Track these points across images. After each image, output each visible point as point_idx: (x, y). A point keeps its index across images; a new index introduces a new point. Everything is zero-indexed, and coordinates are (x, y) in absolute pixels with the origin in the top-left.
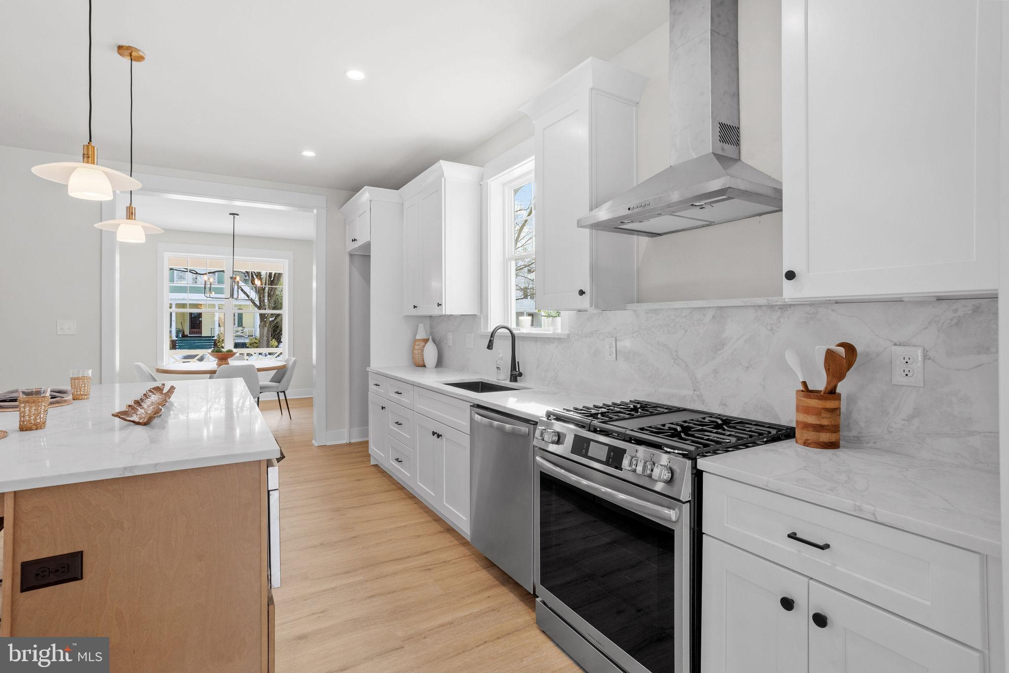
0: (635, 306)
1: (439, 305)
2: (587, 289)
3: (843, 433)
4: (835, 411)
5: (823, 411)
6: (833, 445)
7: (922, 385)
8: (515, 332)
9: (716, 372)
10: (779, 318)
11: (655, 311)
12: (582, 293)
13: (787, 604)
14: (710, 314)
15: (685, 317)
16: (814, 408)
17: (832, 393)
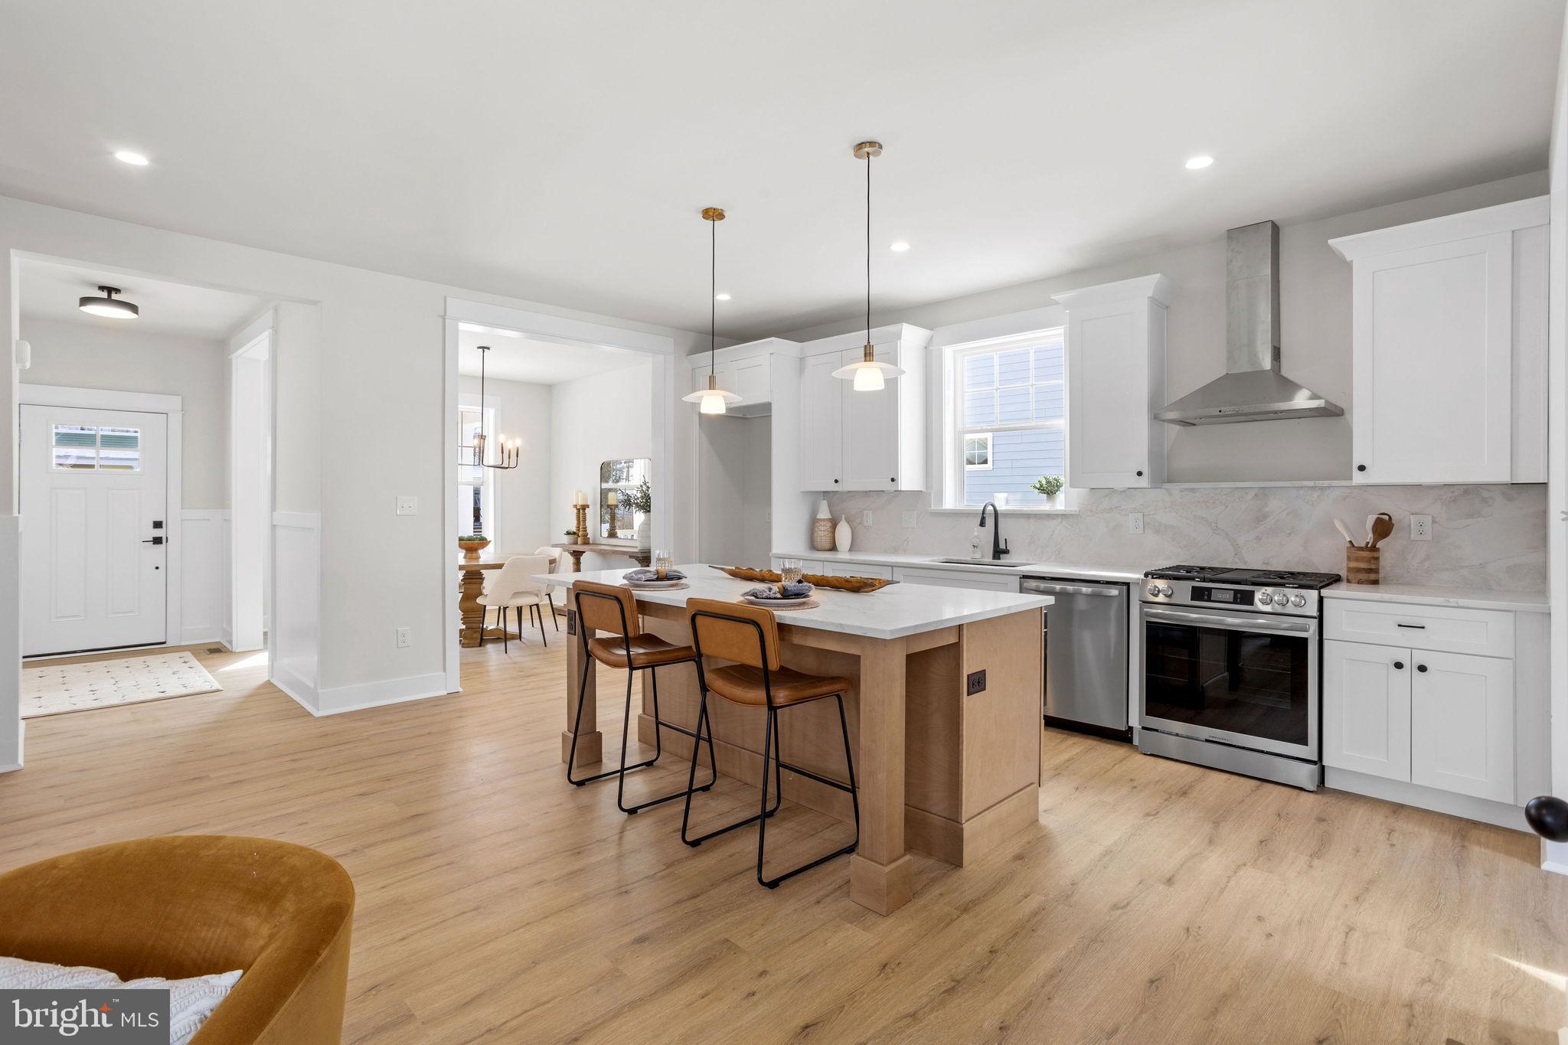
0: (1167, 485)
1: (893, 480)
2: (1145, 471)
3: (1381, 575)
4: (1377, 559)
5: (1372, 560)
6: (1376, 582)
7: (1431, 539)
8: (998, 509)
9: (1258, 538)
10: (1319, 496)
11: (1192, 490)
12: (1140, 474)
13: (1399, 666)
14: (1252, 494)
15: (1226, 495)
16: (1366, 557)
17: (1374, 548)
